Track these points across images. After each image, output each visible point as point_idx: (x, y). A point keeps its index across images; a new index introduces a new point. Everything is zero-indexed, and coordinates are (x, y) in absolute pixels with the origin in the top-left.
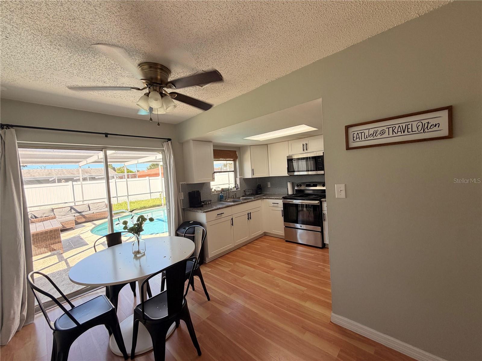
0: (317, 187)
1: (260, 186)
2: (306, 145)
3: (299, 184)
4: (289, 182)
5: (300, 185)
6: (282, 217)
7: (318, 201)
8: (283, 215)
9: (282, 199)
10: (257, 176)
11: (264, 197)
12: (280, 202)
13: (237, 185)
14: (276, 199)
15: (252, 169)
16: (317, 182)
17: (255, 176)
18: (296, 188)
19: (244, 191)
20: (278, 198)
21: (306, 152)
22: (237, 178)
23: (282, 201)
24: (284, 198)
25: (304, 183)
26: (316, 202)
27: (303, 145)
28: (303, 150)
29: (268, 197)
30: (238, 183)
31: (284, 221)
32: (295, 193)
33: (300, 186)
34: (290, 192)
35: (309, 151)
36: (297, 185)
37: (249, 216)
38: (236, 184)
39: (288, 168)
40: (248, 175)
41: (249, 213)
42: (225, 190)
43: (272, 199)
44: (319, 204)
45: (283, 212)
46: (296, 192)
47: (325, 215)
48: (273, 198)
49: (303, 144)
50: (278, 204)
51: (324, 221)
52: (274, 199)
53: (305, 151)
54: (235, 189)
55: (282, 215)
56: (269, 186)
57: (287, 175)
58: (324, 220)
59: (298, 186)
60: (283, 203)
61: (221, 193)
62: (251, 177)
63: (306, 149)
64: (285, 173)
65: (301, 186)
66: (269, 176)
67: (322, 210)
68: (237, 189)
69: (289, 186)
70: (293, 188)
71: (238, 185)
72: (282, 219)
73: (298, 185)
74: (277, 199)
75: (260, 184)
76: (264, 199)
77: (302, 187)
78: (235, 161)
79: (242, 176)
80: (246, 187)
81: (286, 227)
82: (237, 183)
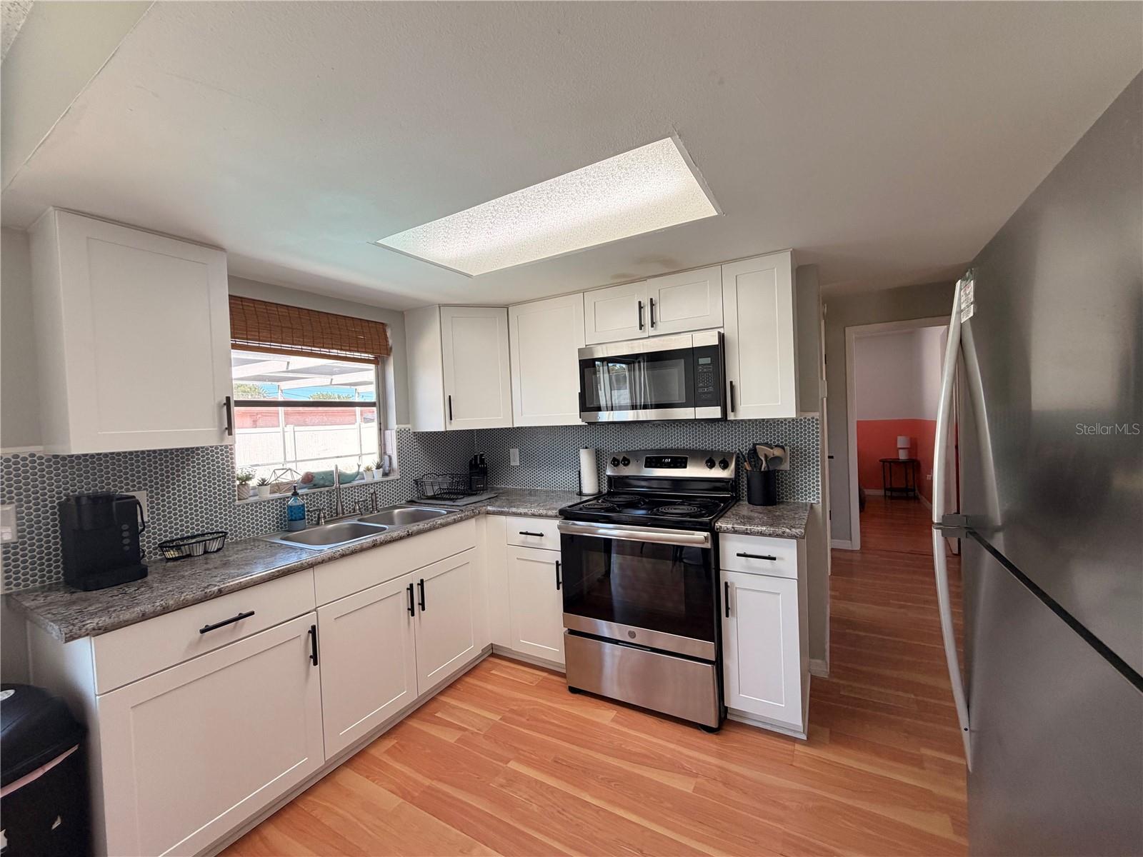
0: (685, 467)
1: (482, 461)
2: (652, 305)
3: (621, 459)
4: (586, 448)
5: (625, 459)
6: (558, 588)
7: (706, 534)
8: (561, 580)
9: (556, 516)
10: (462, 423)
11: (490, 508)
12: (552, 530)
13: (387, 457)
14: (534, 515)
15: (447, 398)
16: (684, 451)
17: (457, 425)
18: (609, 472)
19: (416, 481)
20: (544, 512)
21: (652, 332)
22: (388, 432)
23: (559, 528)
24: (566, 514)
25: (636, 454)
26: (698, 537)
27: (640, 308)
28: (641, 326)
29: (506, 509)
30: (392, 449)
31: (565, 611)
32: (605, 489)
33: (625, 465)
34: (589, 486)
35: (661, 328)
36: (614, 460)
37: (416, 598)
38: (385, 453)
39: (582, 396)
40: (432, 420)
41: (416, 582)
42: (322, 482)
43: (520, 515)
44: (708, 545)
45: (560, 568)
46: (610, 485)
47: (729, 589)
48: (522, 510)
49: (640, 303)
50: (541, 535)
51: (727, 616)
52: (525, 515)
53: (649, 331)
54: (378, 476)
55: (558, 583)
56: (515, 461)
57: (579, 422)
58: (727, 609)
59: (615, 462)
60: (562, 534)
61: (295, 494)
62: (443, 430)
63: (653, 324)
64: (571, 415)
65: (626, 462)
66: (511, 426)
67: (719, 570)
68: (385, 474)
69: (586, 461)
70: (599, 469)
71: (390, 457)
72: (557, 597)
73: (618, 461)
74: (540, 516)
75: (482, 455)
76: (488, 513)
77: (630, 466)
78: (379, 361)
79: (409, 423)
80: (423, 466)
81: (572, 632)
82: (389, 452)
